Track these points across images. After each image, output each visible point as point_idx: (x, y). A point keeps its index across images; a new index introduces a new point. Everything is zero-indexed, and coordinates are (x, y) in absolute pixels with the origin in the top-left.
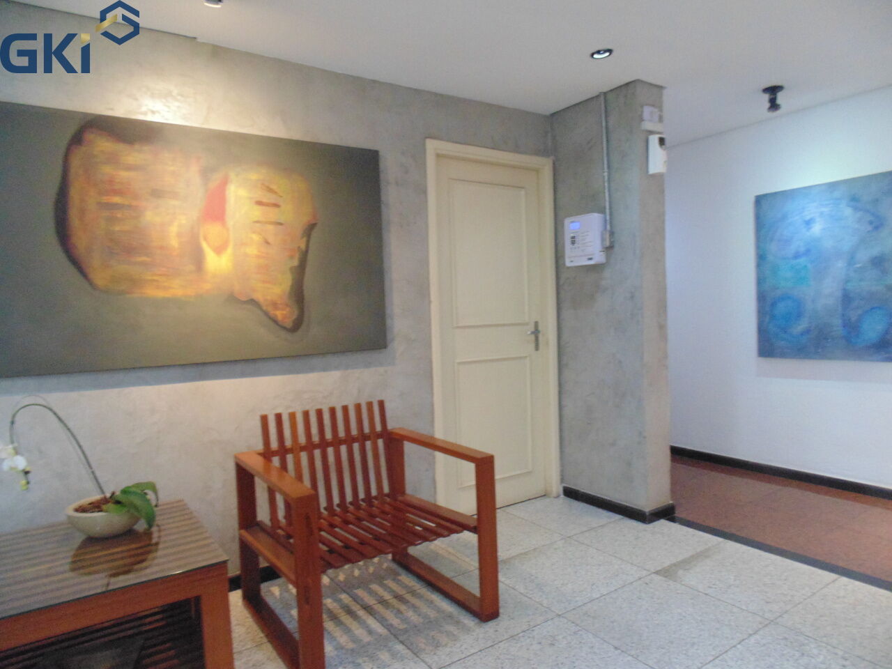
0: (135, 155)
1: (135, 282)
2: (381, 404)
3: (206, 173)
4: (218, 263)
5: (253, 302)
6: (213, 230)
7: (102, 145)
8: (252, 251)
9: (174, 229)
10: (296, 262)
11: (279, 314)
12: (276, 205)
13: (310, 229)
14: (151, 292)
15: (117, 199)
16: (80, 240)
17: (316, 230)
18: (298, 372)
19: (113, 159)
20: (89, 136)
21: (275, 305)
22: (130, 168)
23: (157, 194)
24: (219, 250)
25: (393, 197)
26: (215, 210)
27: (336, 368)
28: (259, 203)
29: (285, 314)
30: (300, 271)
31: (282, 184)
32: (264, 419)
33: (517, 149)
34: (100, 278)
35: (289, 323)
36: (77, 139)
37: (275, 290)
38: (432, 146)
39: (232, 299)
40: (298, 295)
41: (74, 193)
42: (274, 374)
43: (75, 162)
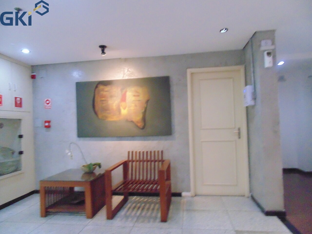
0: (107, 88)
1: (106, 117)
2: (162, 152)
3: (122, 90)
4: (124, 112)
5: (132, 122)
6: (123, 104)
7: (101, 87)
8: (132, 108)
9: (114, 104)
10: (143, 110)
11: (139, 125)
12: (138, 96)
13: (147, 101)
14: (110, 119)
15: (103, 99)
16: (97, 109)
17: (149, 102)
18: (145, 140)
19: (103, 90)
20: (99, 86)
21: (138, 122)
22: (106, 91)
23: (111, 97)
24: (125, 109)
25: (175, 89)
26: (124, 99)
27: (156, 140)
28: (134, 96)
29: (140, 125)
30: (144, 113)
31: (140, 90)
32: (129, 152)
33: (226, 65)
34: (100, 116)
35: (141, 127)
36: (97, 87)
37: (138, 118)
38: (189, 71)
39: (127, 121)
40: (144, 119)
41: (96, 98)
42: (139, 140)
43: (96, 92)
